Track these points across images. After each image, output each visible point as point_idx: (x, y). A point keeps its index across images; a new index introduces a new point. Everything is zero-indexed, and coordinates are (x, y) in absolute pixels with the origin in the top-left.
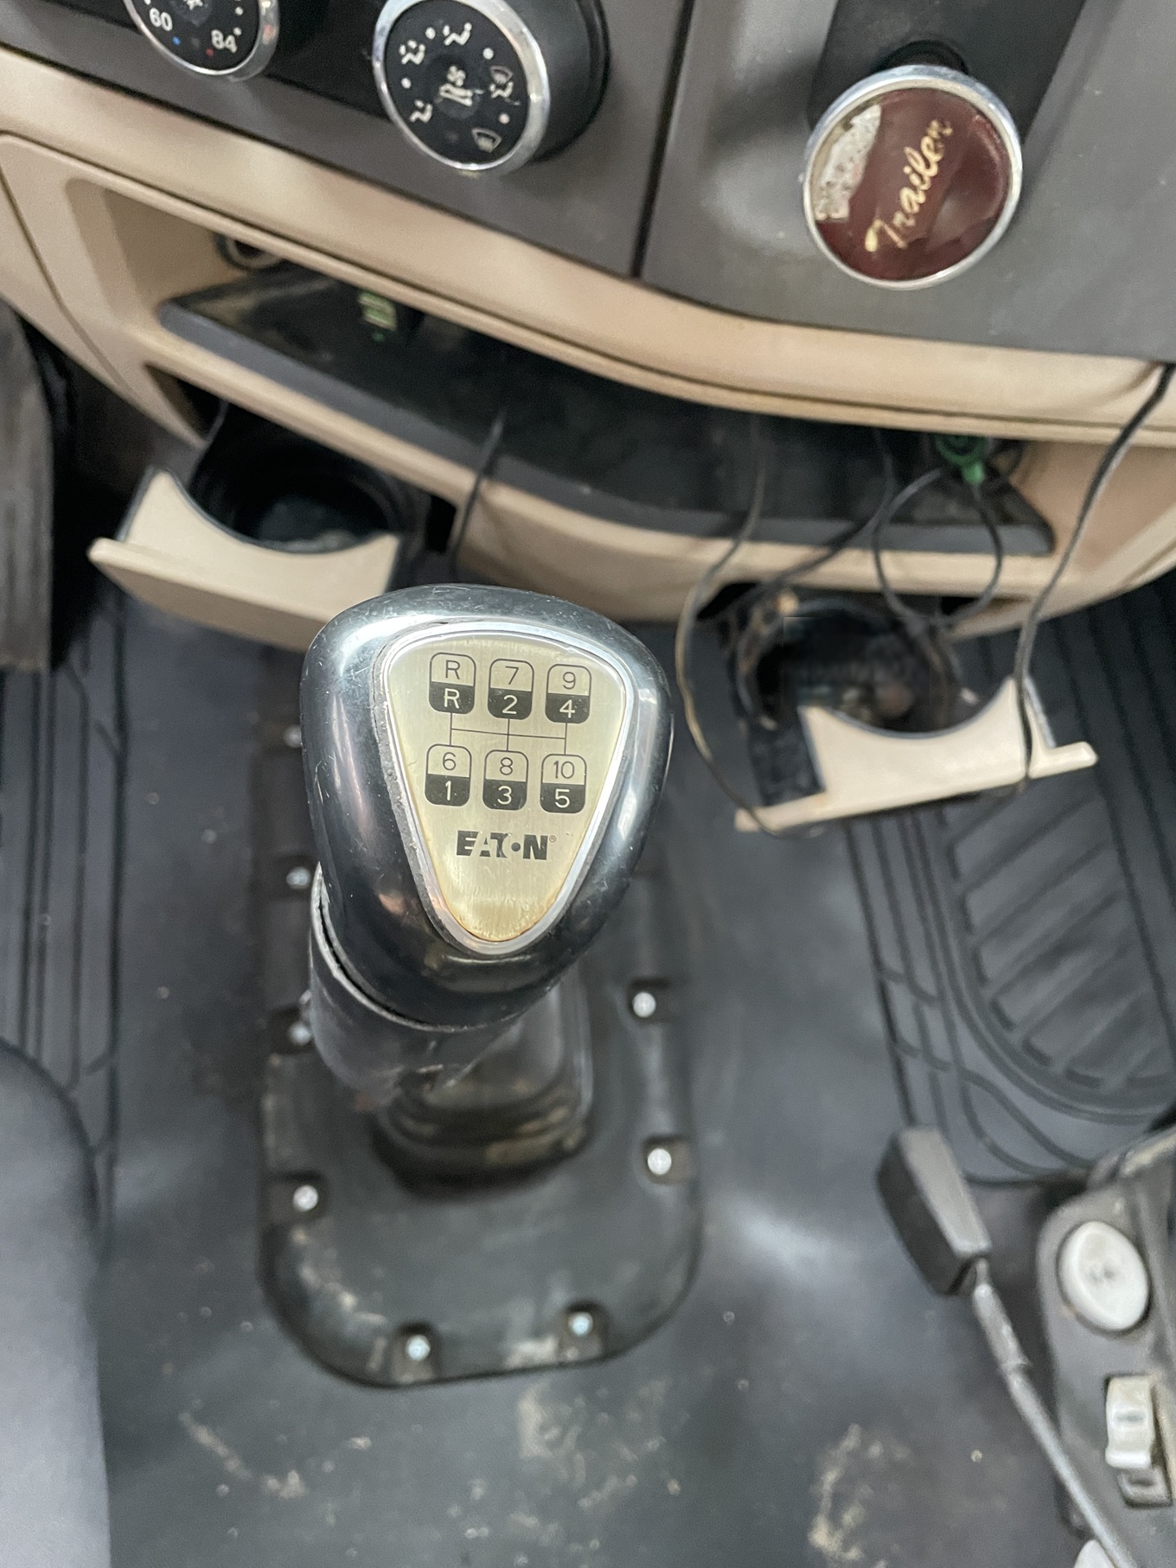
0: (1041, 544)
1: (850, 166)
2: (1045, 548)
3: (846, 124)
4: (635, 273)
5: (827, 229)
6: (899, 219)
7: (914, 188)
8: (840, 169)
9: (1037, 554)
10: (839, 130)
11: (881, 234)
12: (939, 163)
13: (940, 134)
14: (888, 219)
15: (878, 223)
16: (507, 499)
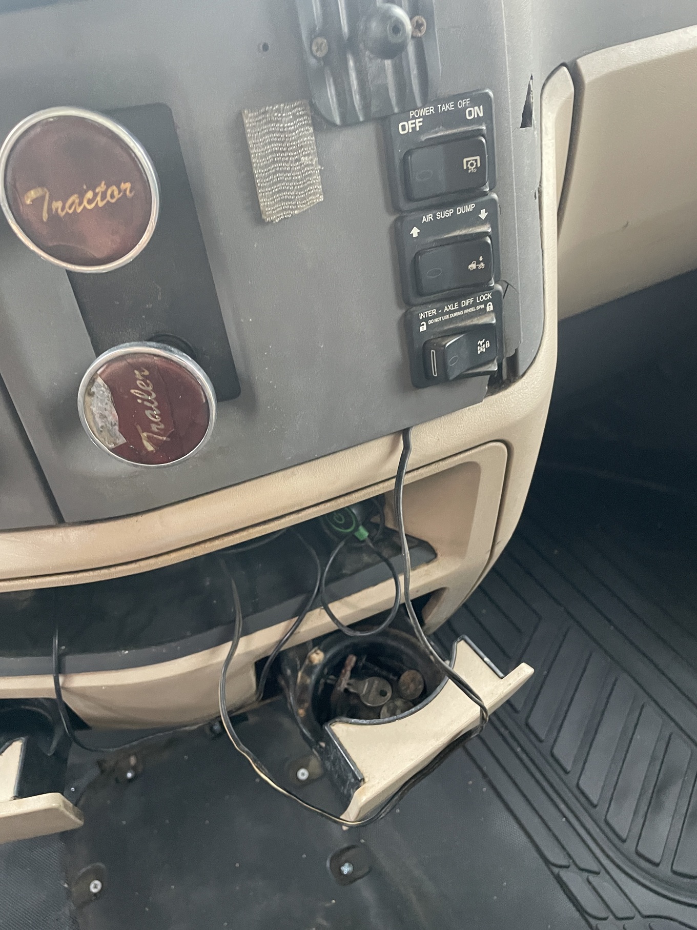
0: (426, 555)
1: (107, 413)
2: (433, 556)
3: (89, 393)
4: (60, 521)
5: (118, 450)
6: (154, 428)
7: (151, 409)
8: (103, 417)
9: (428, 562)
10: (88, 399)
11: (150, 439)
12: (154, 390)
13: (143, 376)
14: (148, 430)
15: (144, 435)
16: (80, 681)
